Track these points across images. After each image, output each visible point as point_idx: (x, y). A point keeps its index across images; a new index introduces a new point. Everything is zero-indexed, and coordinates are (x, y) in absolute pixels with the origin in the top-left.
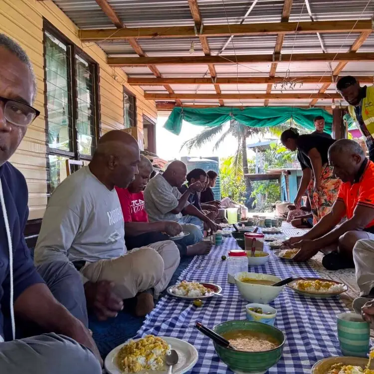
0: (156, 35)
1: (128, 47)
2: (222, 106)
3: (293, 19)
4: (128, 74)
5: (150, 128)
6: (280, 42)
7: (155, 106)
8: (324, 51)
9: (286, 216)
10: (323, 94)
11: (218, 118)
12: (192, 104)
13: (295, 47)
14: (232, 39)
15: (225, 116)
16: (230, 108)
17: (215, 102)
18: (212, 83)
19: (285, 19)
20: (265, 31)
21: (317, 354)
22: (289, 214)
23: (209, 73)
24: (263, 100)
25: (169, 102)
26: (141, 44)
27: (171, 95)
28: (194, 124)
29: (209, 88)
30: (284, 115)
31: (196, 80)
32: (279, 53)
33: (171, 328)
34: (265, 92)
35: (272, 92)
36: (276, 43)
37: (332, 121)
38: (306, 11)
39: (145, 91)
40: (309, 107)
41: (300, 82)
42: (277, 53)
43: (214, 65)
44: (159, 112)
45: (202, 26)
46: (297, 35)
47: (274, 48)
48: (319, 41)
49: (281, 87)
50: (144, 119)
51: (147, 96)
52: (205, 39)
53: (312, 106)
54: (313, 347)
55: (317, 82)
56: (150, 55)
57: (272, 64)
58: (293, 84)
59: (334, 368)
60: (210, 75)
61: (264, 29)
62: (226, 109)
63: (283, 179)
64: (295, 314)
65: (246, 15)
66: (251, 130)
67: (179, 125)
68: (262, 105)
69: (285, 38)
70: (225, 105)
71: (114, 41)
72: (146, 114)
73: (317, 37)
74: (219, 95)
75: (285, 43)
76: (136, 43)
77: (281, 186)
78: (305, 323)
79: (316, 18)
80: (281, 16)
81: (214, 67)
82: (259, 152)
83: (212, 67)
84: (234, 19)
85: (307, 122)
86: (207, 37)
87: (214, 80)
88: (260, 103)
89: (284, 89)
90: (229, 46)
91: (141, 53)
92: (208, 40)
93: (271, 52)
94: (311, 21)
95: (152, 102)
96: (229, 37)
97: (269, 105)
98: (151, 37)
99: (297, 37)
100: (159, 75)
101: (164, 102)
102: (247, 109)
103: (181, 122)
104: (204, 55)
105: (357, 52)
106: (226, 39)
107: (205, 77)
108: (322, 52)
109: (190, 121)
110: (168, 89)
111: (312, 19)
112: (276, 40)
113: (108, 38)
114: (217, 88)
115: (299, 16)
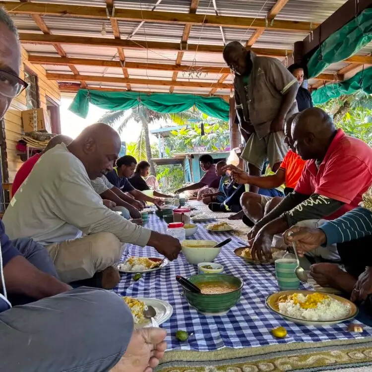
0: (65, 12)
1: (32, 23)
2: (129, 90)
3: (200, 11)
4: (28, 52)
5: (53, 110)
6: (187, 32)
7: (58, 86)
8: (225, 44)
9: (195, 195)
10: (222, 84)
11: (126, 102)
12: (99, 87)
13: (202, 38)
14: (143, 25)
15: (133, 100)
16: (138, 94)
17: (123, 86)
18: (121, 66)
19: (193, 11)
20: (175, 20)
21: (263, 293)
22: (198, 193)
23: (117, 57)
24: (168, 87)
25: (73, 84)
26: (46, 21)
27: (76, 76)
28: (101, 107)
29: (118, 72)
30: (188, 102)
31: (105, 62)
32: (186, 42)
33: (136, 292)
34: (171, 79)
35: (178, 80)
36: (184, 32)
37: (229, 110)
38: (212, 6)
39: (46, 70)
40: (209, 95)
41: (205, 72)
42: (184, 42)
43: (123, 49)
44: (62, 94)
45: (114, 9)
46: (204, 26)
47: (182, 37)
48: (221, 35)
49: (188, 75)
50: (47, 100)
51: (50, 76)
52: (116, 22)
53: (212, 95)
54: (259, 288)
55: (218, 72)
56: (54, 33)
57: (179, 53)
58: (199, 74)
59: (281, 299)
60: (119, 58)
61: (174, 18)
62: (133, 93)
63: (187, 163)
64: (235, 268)
65: (158, 3)
66: (152, 117)
67: (86, 108)
68: (168, 91)
69: (192, 28)
70: (133, 89)
71: (17, 15)
72: (48, 95)
73: (220, 30)
74: (126, 80)
75: (192, 34)
76: (40, 20)
77: (185, 170)
78: (246, 273)
79: (220, 13)
80: (190, 8)
81: (123, 51)
82: (161, 137)
83: (121, 51)
84: (145, 5)
85: (207, 109)
86: (118, 20)
87: (123, 64)
88: (165, 89)
89: (190, 77)
90: (139, 31)
91: (46, 30)
92: (118, 23)
93: (178, 41)
94: (216, 15)
95: (54, 83)
96: (140, 22)
97: (174, 92)
98: (59, 15)
99: (203, 29)
100: (64, 55)
101: (68, 83)
102: (153, 95)
103: (88, 105)
104: (114, 38)
105: (252, 47)
106: (135, 24)
107: (114, 60)
108: (223, 45)
109: (97, 104)
110: (73, 69)
111: (216, 13)
112: (184, 30)
113: (11, 11)
114: (125, 72)
115: (207, 9)
